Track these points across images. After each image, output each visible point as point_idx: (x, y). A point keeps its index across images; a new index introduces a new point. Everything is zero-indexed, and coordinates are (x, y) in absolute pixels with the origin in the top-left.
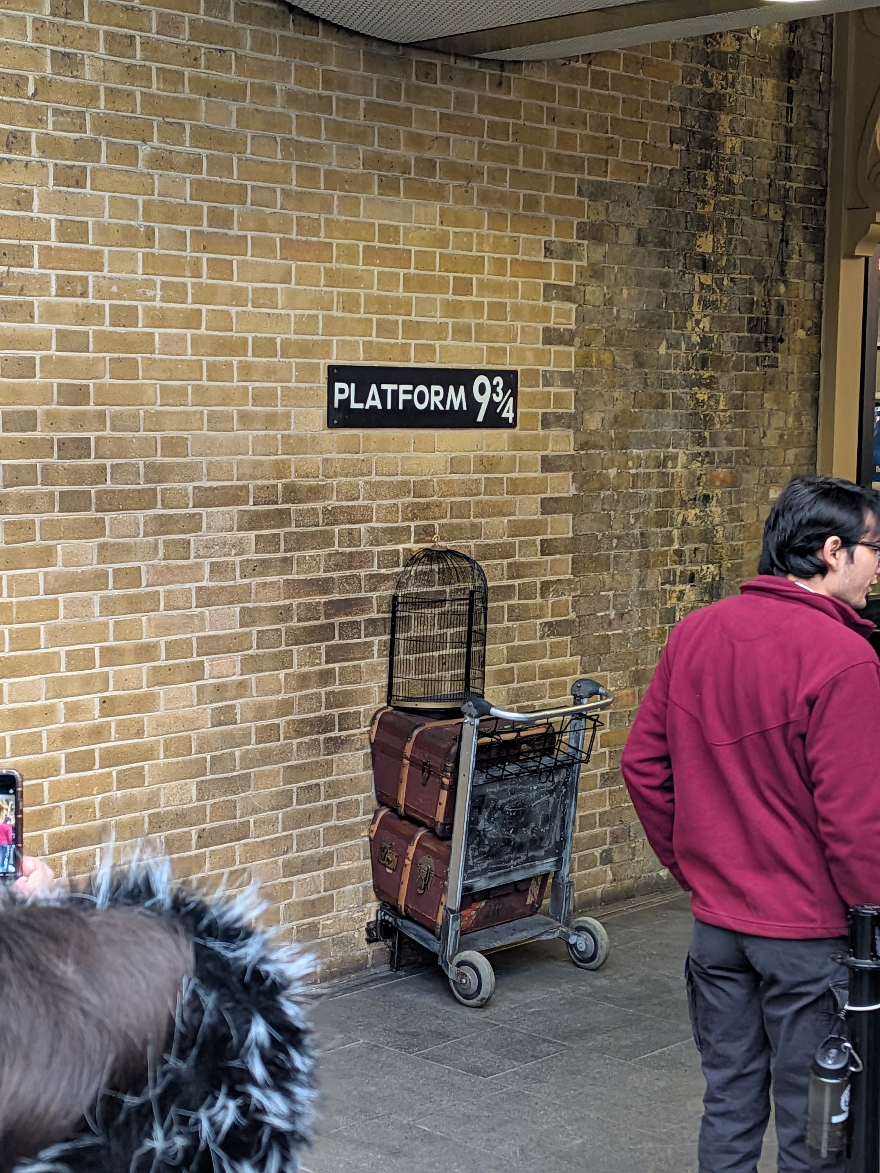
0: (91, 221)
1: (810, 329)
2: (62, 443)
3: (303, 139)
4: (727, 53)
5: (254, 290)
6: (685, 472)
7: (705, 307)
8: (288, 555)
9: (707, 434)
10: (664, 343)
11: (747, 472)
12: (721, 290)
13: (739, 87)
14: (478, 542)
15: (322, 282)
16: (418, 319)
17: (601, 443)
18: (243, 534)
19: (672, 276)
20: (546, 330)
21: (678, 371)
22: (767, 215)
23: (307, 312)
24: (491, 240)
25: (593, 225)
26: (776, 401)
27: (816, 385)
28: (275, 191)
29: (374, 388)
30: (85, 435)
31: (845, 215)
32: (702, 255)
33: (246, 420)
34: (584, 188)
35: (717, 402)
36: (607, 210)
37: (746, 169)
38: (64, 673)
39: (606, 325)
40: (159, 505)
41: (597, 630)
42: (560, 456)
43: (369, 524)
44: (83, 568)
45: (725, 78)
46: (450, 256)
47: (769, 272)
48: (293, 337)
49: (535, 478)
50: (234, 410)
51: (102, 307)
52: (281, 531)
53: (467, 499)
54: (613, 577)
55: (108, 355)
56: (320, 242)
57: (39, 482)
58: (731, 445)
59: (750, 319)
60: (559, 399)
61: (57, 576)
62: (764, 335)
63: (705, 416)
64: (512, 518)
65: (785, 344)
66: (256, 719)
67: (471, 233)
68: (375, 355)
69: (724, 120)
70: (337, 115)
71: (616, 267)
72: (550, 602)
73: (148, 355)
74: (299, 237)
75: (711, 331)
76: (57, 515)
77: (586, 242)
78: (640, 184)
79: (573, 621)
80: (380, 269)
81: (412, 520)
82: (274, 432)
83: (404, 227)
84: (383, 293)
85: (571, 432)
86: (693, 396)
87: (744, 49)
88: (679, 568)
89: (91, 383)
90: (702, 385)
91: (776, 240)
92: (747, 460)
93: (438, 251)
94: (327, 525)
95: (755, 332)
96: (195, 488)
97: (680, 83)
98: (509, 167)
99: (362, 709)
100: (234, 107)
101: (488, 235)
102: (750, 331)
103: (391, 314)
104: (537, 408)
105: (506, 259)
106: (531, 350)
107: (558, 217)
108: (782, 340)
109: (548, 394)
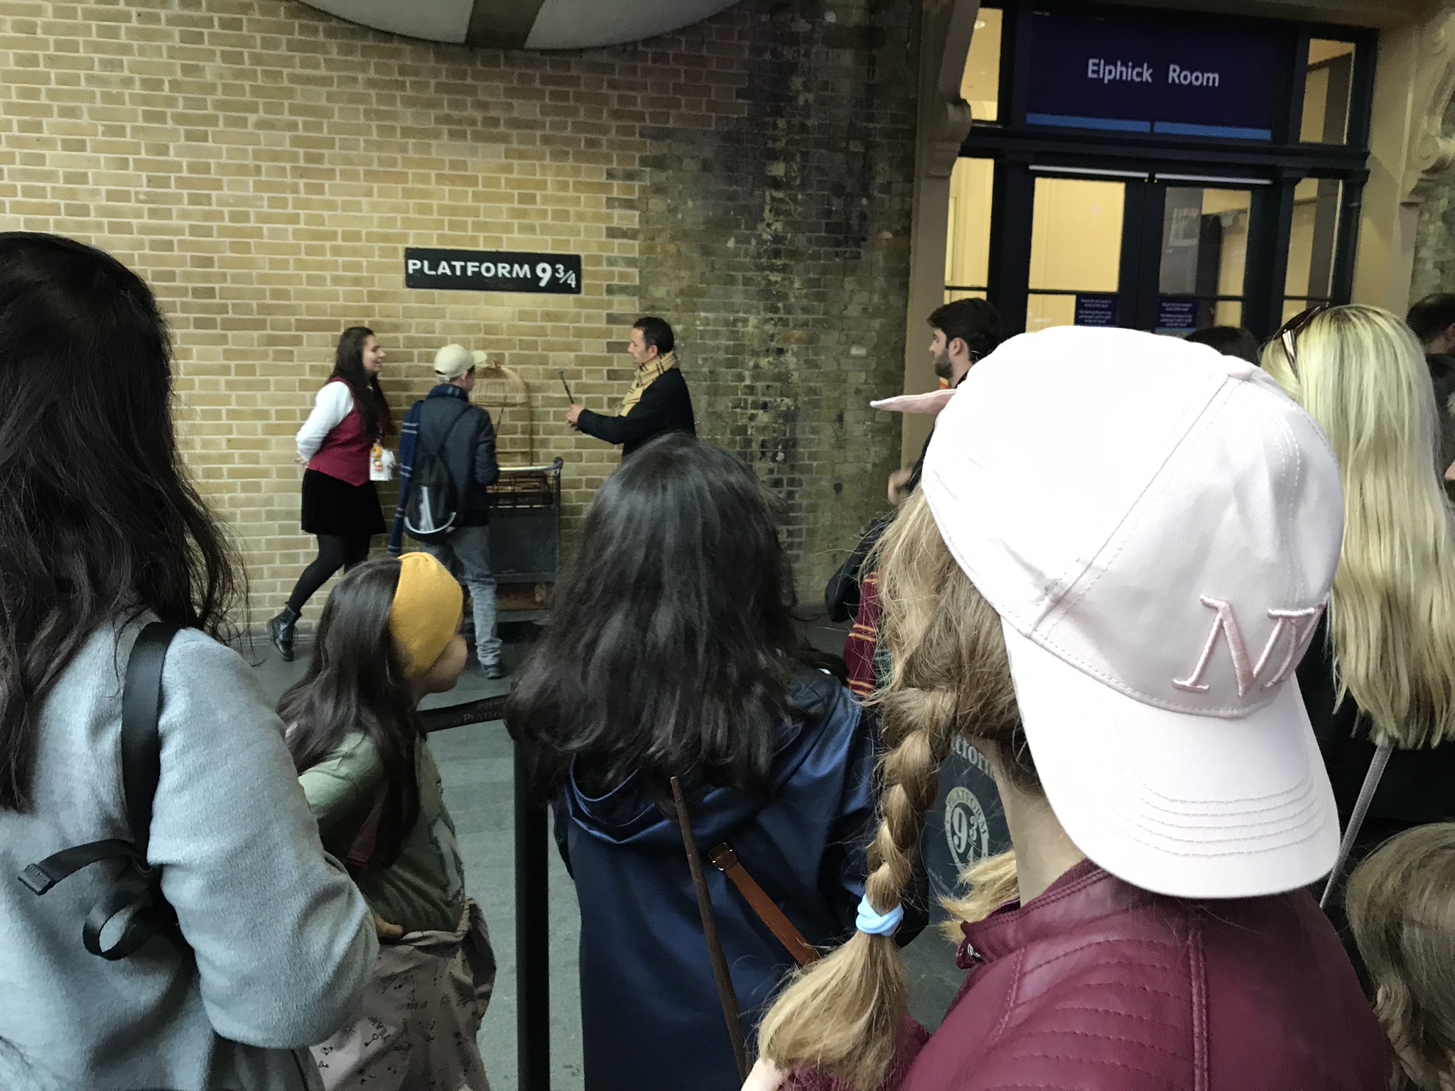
0: (213, 161)
1: (897, 231)
2: (195, 290)
3: (381, 108)
4: (800, 33)
5: (343, 201)
6: (756, 331)
7: (777, 215)
9: (780, 305)
10: (733, 239)
11: (826, 334)
12: (795, 202)
13: (813, 57)
14: (546, 367)
15: (400, 196)
16: (486, 220)
19: (741, 192)
20: (609, 228)
21: (748, 260)
22: (846, 148)
23: (387, 215)
24: (554, 169)
25: (656, 157)
26: (858, 283)
28: (358, 141)
29: (444, 264)
30: (212, 285)
32: (774, 177)
33: (337, 280)
34: (646, 132)
35: (792, 283)
36: (670, 147)
37: (822, 115)
39: (672, 226)
40: (269, 328)
42: (626, 314)
44: (212, 362)
45: (797, 51)
46: (513, 179)
47: (849, 189)
48: (376, 230)
49: (600, 329)
50: (328, 275)
51: (222, 211)
53: (535, 338)
56: (398, 171)
58: (807, 314)
59: (827, 224)
60: (622, 276)
62: (844, 235)
63: (778, 292)
64: (578, 353)
65: (869, 242)
67: (535, 164)
68: (447, 242)
69: (797, 81)
70: (411, 92)
71: (681, 186)
73: (259, 240)
74: (380, 169)
75: (784, 232)
77: (648, 169)
78: (704, 128)
80: (451, 188)
82: (361, 288)
83: (472, 161)
84: (454, 203)
85: (636, 298)
86: (766, 278)
87: (818, 29)
88: (750, 399)
89: (215, 255)
90: (775, 270)
91: (857, 166)
92: (826, 325)
93: (504, 176)
95: (834, 233)
96: (297, 320)
97: (747, 57)
98: (570, 120)
100: (324, 91)
101: (550, 165)
102: (828, 232)
103: (461, 216)
104: (601, 280)
105: (569, 181)
106: (594, 242)
107: (620, 152)
108: (864, 239)
109: (612, 272)
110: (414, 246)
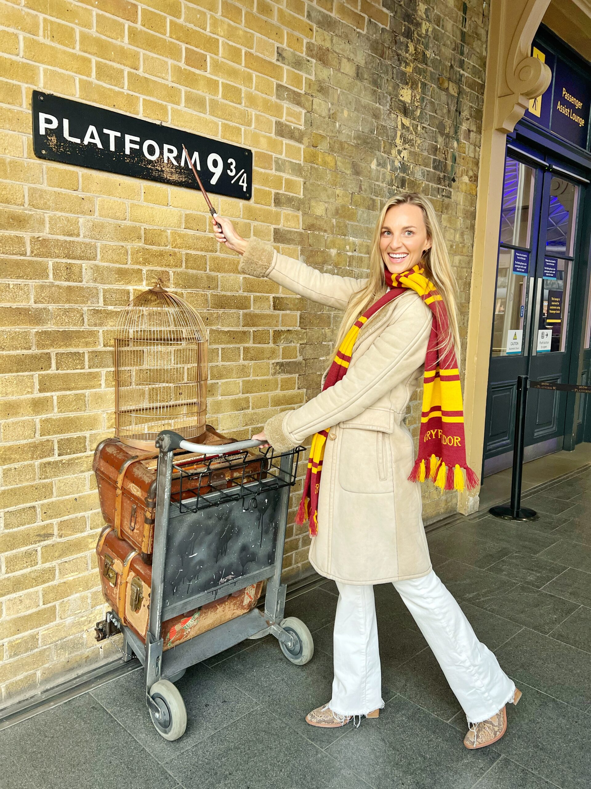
1: (471, 177)
7: (405, 143)
10: (375, 161)
12: (416, 133)
14: (214, 292)
16: (147, 76)
17: (325, 227)
19: (382, 112)
20: (278, 123)
21: (385, 185)
22: (447, 89)
24: (226, 27)
25: (320, 48)
26: (450, 221)
27: (473, 216)
29: (92, 128)
31: (497, 101)
32: (404, 103)
34: (313, 14)
36: (332, 40)
37: (435, 49)
39: (330, 134)
41: (320, 370)
42: (291, 232)
43: (92, 262)
46: (181, 27)
47: (447, 130)
53: (203, 253)
54: (333, 331)
59: (435, 160)
60: (290, 184)
62: (443, 174)
65: (456, 183)
67: (205, 13)
69: (422, 6)
71: (339, 90)
72: (281, 347)
75: (408, 161)
77: (314, 61)
78: (358, 30)
79: (300, 363)
80: (101, 12)
81: (144, 264)
84: (104, 37)
85: (300, 213)
91: (453, 108)
93: (169, 18)
94: (37, 256)
95: (438, 170)
101: (222, 21)
102: (435, 168)
103: (114, 61)
104: (270, 187)
105: (241, 50)
106: (265, 137)
107: (290, 30)
108: (454, 180)
109: (280, 178)
110: (47, 92)
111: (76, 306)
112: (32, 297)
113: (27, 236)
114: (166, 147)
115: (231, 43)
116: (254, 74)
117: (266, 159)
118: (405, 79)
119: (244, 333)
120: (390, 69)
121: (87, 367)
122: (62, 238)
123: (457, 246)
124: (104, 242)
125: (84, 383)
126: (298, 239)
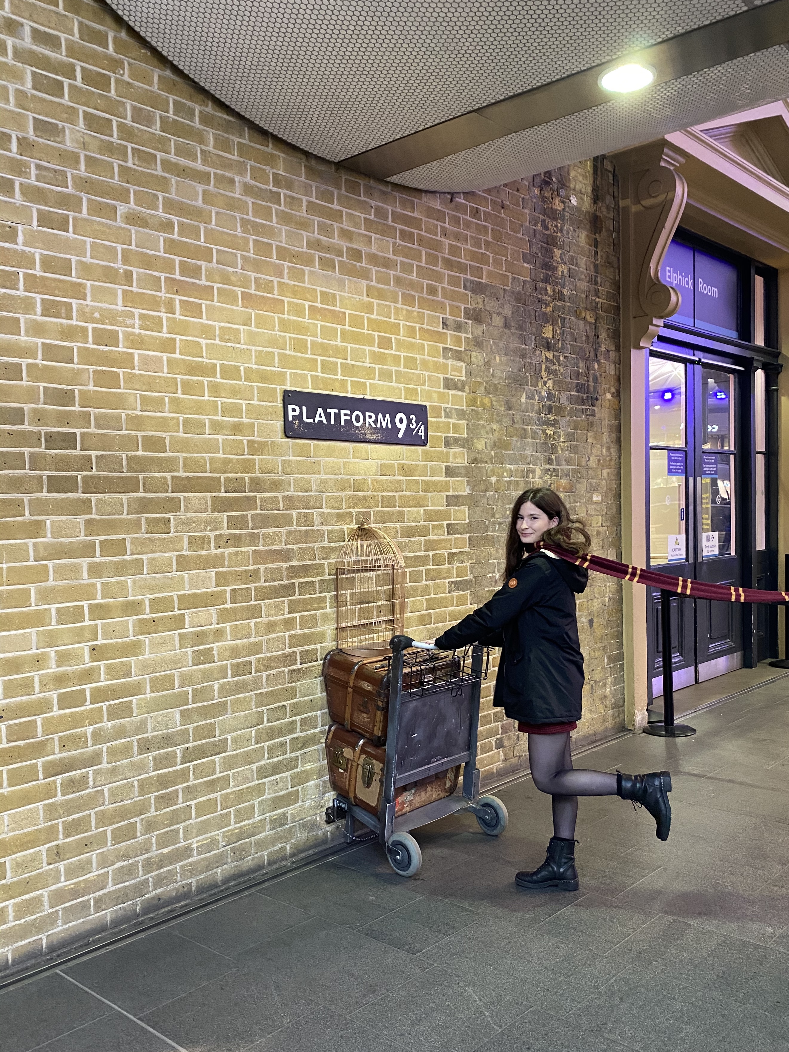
0: (74, 259)
1: (613, 393)
2: (50, 437)
3: (258, 220)
4: (557, 210)
5: (221, 328)
6: (541, 481)
7: (549, 374)
8: (256, 531)
9: (553, 457)
10: (524, 395)
11: (579, 483)
12: (559, 363)
13: (565, 232)
14: (402, 524)
15: (277, 328)
16: (353, 362)
17: (486, 459)
18: (216, 514)
19: (528, 351)
20: (445, 379)
21: (534, 415)
22: (585, 318)
23: (265, 349)
24: (404, 312)
25: (475, 311)
26: (595, 438)
27: (618, 429)
28: (236, 256)
29: (320, 410)
30: (72, 430)
31: (632, 321)
32: (546, 338)
33: (217, 427)
34: (468, 284)
35: (559, 437)
36: (484, 301)
37: (571, 286)
38: (54, 626)
39: (486, 379)
40: (141, 490)
41: (488, 587)
42: (458, 467)
43: (320, 510)
44: (71, 539)
45: (556, 226)
46: (375, 320)
47: (587, 354)
48: (254, 366)
49: (442, 481)
50: (206, 418)
51: (86, 329)
52: (249, 514)
53: (394, 494)
54: (497, 550)
55: (92, 368)
56: (274, 298)
57: (27, 467)
58: (568, 465)
59: (578, 384)
60: (456, 427)
61: (47, 546)
62: (586, 395)
63: (552, 445)
64: (426, 508)
65: (599, 402)
66: (231, 658)
67: (390, 306)
68: (321, 386)
69: (557, 252)
70: (285, 206)
71: (491, 341)
72: (455, 567)
73: (129, 371)
74: (257, 293)
75: (553, 389)
76: (45, 495)
77: (470, 322)
78: (504, 287)
79: (471, 581)
80: (323, 323)
81: (354, 508)
82: (241, 438)
83: (340, 296)
84: (325, 341)
85: (465, 451)
86: (544, 432)
87: (567, 209)
89: (76, 389)
90: (550, 424)
91: (591, 335)
92: (579, 475)
93: (366, 315)
94: (286, 509)
95: (581, 393)
96: (173, 477)
97: (528, 224)
98: (415, 263)
99: (318, 646)
100: (200, 188)
101: (402, 309)
102: (578, 391)
103: (332, 357)
104: (441, 432)
105: (415, 327)
106: (436, 392)
107: (450, 302)
108: (597, 399)
109: (449, 423)
110: (293, 389)
111: (310, 545)
112: (283, 540)
113: (279, 495)
114: (367, 414)
115: (408, 324)
116: (426, 343)
117: (437, 409)
118: (547, 319)
119: (426, 556)
120: (533, 313)
121: (318, 592)
122: (301, 494)
123: (604, 460)
124: (328, 494)
125: (315, 605)
126: (463, 472)
